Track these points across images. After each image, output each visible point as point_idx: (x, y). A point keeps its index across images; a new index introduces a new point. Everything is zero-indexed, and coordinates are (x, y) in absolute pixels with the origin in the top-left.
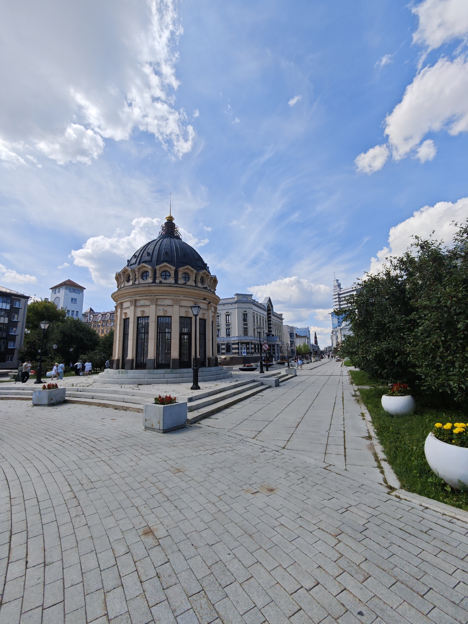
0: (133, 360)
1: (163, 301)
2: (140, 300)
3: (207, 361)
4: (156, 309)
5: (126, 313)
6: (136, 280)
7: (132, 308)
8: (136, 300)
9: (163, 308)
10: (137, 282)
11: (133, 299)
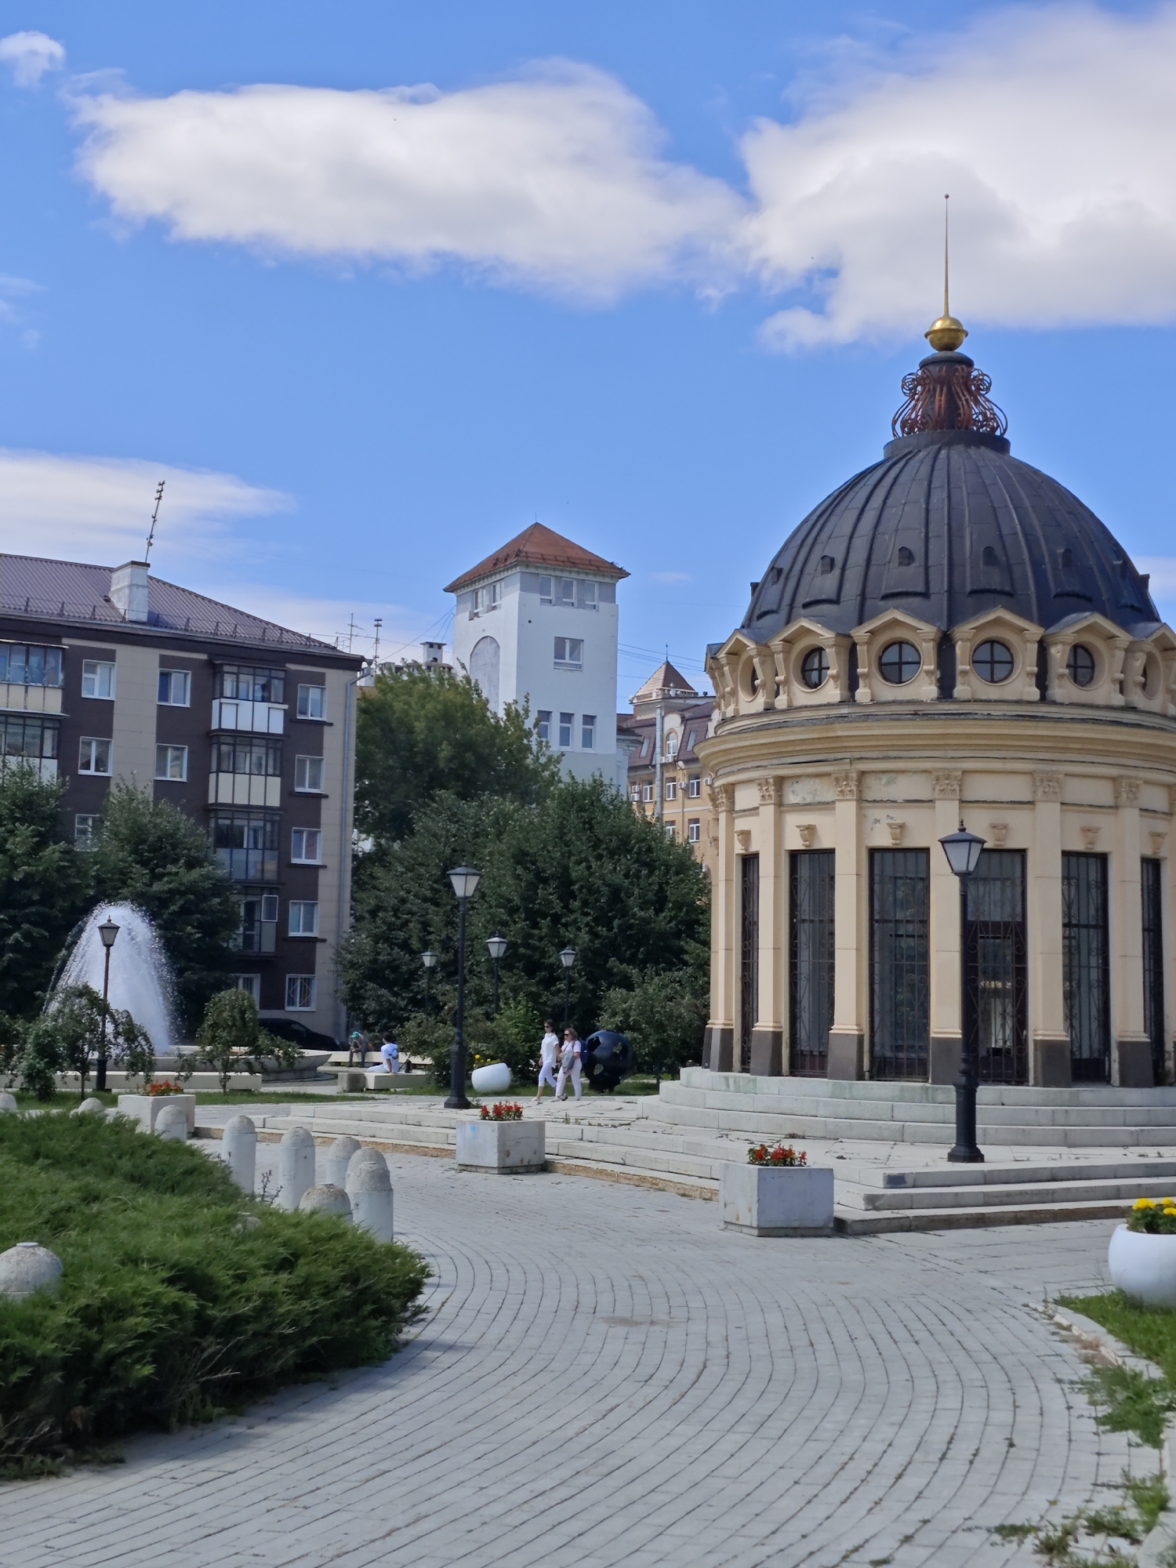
0: (777, 1036)
1: (888, 783)
2: (797, 778)
3: (1115, 1054)
4: (861, 817)
5: (746, 835)
6: (777, 694)
7: (768, 812)
8: (780, 782)
9: (891, 812)
10: (781, 702)
11: (771, 773)
